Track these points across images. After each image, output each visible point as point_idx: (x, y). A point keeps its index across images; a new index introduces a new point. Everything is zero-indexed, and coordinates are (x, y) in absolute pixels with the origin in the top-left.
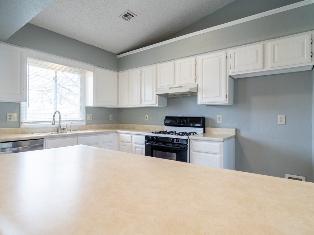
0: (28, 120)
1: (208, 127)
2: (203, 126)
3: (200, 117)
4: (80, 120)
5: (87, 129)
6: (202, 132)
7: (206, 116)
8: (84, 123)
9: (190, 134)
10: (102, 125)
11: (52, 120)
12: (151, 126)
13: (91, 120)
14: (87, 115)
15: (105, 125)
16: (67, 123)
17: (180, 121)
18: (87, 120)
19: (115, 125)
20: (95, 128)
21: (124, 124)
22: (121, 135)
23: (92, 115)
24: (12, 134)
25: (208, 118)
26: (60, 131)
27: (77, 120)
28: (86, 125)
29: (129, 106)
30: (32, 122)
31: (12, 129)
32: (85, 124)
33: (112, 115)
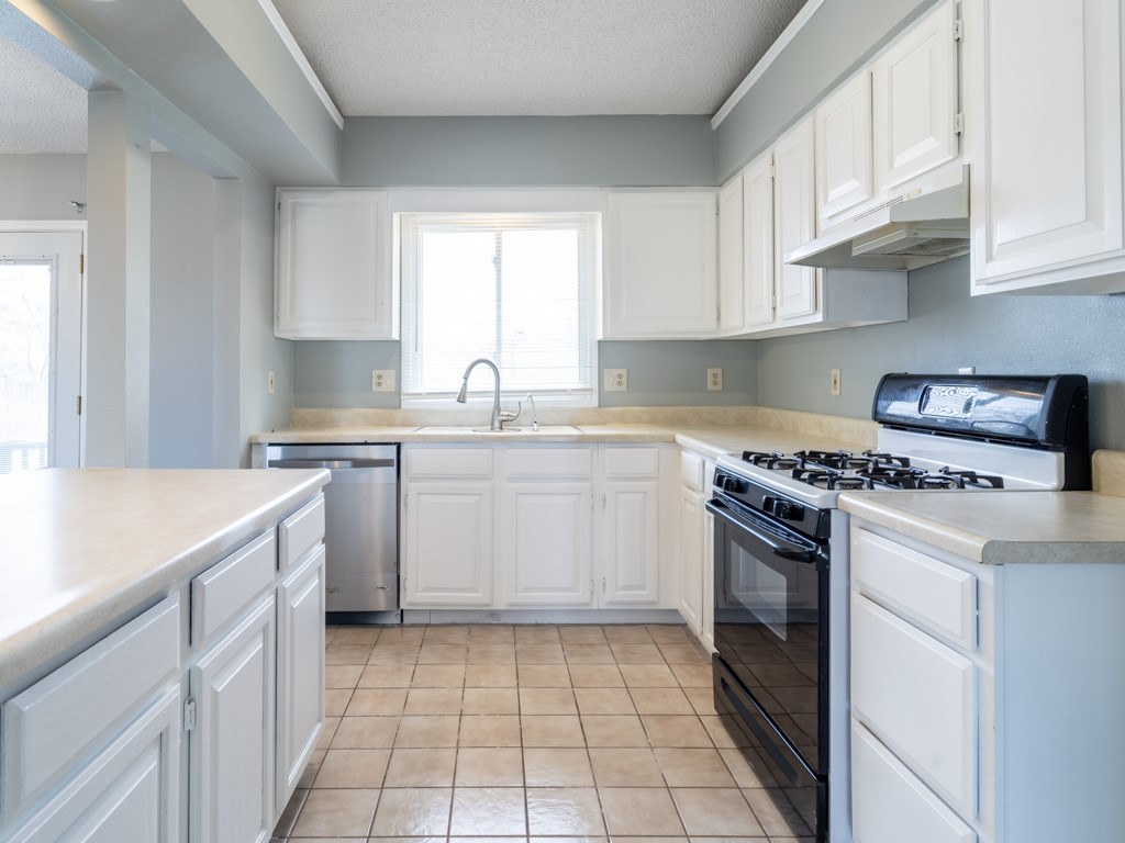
0: (425, 386)
4: (573, 390)
5: (603, 423)
8: (593, 401)
10: (667, 408)
11: (492, 388)
13: (624, 388)
14: (606, 371)
15: (683, 410)
16: (518, 399)
18: (606, 389)
19: (734, 411)
20: (637, 421)
21: (769, 410)
23: (623, 372)
24: (381, 425)
26: (497, 424)
27: (565, 390)
28: (599, 406)
30: (428, 394)
31: (381, 411)
32: (597, 405)
33: (719, 371)
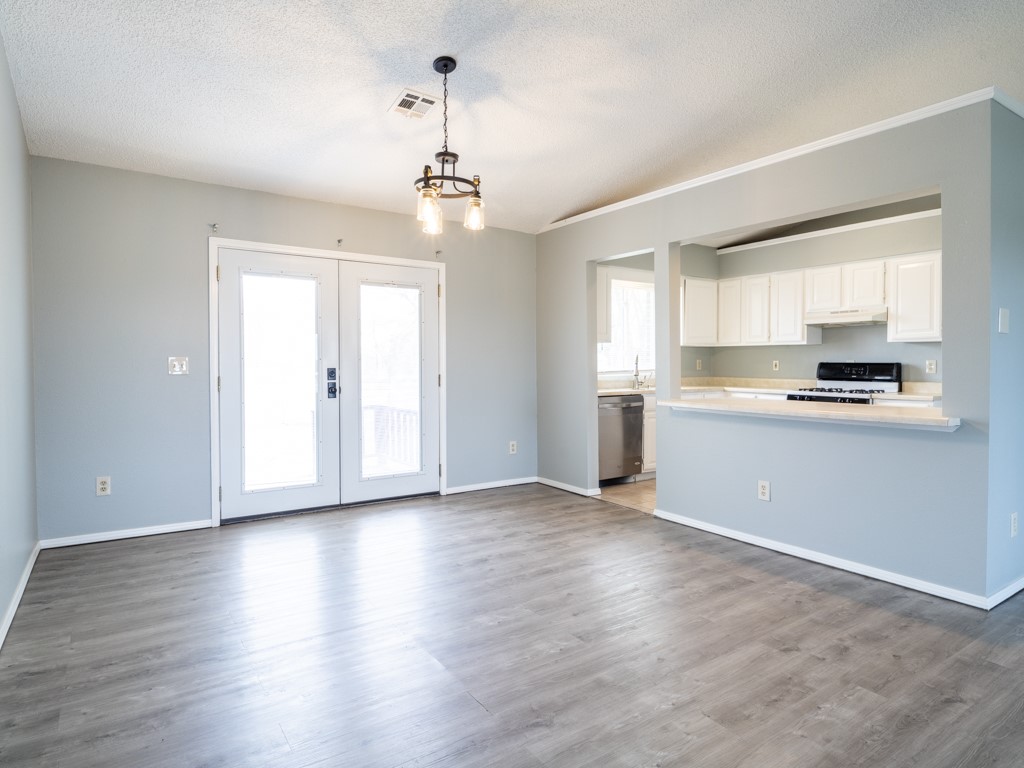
1: (907, 381)
2: (899, 379)
3: (892, 364)
6: (897, 390)
7: (903, 361)
9: (872, 392)
12: (785, 380)
17: (851, 371)
19: (707, 378)
21: (724, 378)
22: (734, 395)
25: (908, 366)
29: (743, 344)
